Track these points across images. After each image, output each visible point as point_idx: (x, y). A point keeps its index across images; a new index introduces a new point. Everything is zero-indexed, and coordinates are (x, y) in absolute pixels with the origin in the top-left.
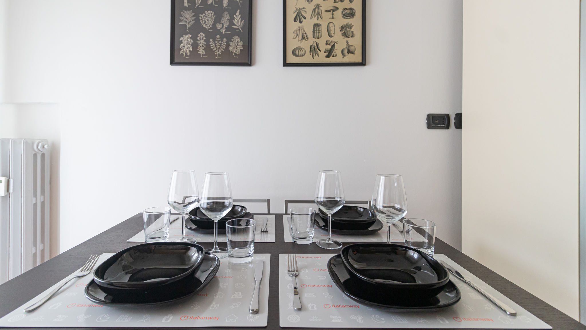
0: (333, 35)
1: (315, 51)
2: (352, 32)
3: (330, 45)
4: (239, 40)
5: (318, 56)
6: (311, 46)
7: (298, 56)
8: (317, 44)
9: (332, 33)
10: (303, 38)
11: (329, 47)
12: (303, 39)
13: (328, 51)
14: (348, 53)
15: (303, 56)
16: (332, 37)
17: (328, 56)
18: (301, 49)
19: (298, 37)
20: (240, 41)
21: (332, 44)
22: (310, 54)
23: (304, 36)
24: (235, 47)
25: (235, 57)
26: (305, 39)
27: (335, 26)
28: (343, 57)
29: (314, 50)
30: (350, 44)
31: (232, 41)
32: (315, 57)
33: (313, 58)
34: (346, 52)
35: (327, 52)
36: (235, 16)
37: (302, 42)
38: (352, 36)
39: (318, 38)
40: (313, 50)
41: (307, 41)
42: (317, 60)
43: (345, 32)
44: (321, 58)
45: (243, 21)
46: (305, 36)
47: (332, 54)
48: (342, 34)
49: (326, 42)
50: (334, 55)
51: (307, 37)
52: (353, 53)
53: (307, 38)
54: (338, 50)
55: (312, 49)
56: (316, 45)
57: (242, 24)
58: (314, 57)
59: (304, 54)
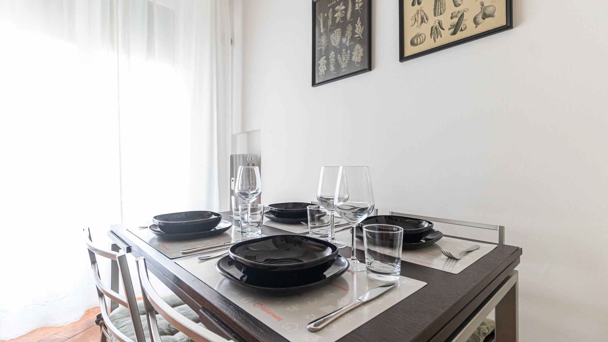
0: (460, 2)
1: (437, 32)
3: (457, 17)
4: (360, 47)
5: (441, 37)
6: (432, 28)
7: (416, 45)
8: (439, 23)
10: (422, 21)
11: (456, 20)
12: (422, 23)
13: (454, 26)
14: (484, 19)
15: (422, 43)
16: (460, 5)
17: (454, 33)
18: (420, 35)
19: (416, 22)
21: (459, 15)
22: (431, 38)
23: (423, 18)
24: (357, 56)
25: (357, 65)
26: (425, 22)
28: (476, 27)
29: (436, 30)
30: (486, 5)
31: (354, 51)
32: (437, 40)
33: (435, 42)
34: (480, 19)
35: (453, 28)
36: (356, 25)
37: (421, 27)
39: (441, 14)
40: (434, 33)
41: (427, 23)
42: (440, 42)
44: (446, 37)
45: (363, 27)
46: (425, 18)
47: (460, 28)
49: (451, 15)
50: (463, 28)
51: (427, 18)
52: (491, 16)
53: (427, 20)
54: (468, 21)
55: (433, 31)
56: (438, 25)
57: (362, 31)
59: (423, 41)
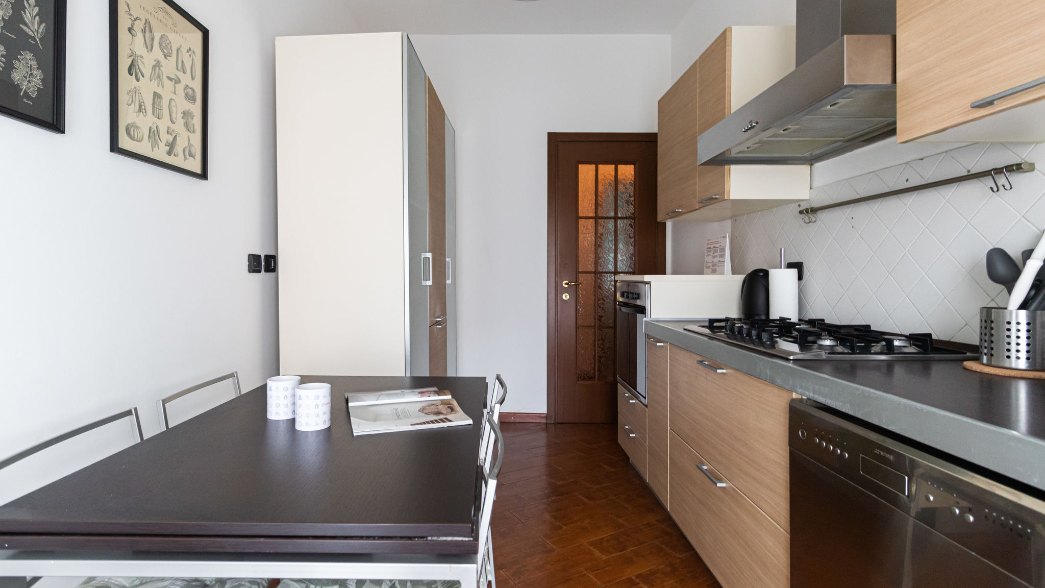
0: (175, 120)
1: (155, 138)
2: (194, 125)
3: (172, 136)
4: (34, 63)
5: (159, 148)
6: (150, 128)
7: (132, 138)
8: (157, 128)
9: (174, 115)
10: (140, 110)
11: (171, 138)
12: (141, 112)
13: (169, 144)
14: (190, 156)
15: (139, 141)
16: (174, 123)
17: (168, 153)
18: (137, 127)
19: (133, 104)
20: (38, 68)
21: (174, 135)
22: (149, 141)
24: (26, 78)
25: (25, 100)
26: (143, 113)
27: (177, 108)
28: (185, 160)
29: (154, 134)
30: (191, 142)
31: (19, 60)
33: (153, 151)
34: (187, 153)
35: (168, 146)
36: (26, 4)
37: (139, 115)
38: (194, 132)
39: (158, 118)
40: (152, 137)
41: (145, 116)
42: (156, 155)
43: (186, 122)
44: (160, 154)
45: (44, 24)
46: (143, 107)
47: (174, 151)
48: (184, 123)
49: (167, 129)
50: (176, 154)
51: (145, 109)
52: (194, 157)
53: (145, 112)
54: (179, 149)
55: (151, 134)
56: (156, 130)
57: (40, 30)
58: (154, 149)
59: (141, 139)
